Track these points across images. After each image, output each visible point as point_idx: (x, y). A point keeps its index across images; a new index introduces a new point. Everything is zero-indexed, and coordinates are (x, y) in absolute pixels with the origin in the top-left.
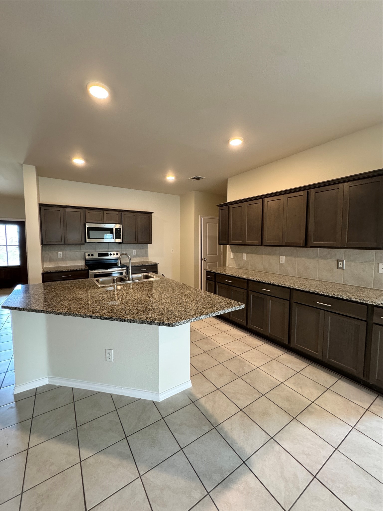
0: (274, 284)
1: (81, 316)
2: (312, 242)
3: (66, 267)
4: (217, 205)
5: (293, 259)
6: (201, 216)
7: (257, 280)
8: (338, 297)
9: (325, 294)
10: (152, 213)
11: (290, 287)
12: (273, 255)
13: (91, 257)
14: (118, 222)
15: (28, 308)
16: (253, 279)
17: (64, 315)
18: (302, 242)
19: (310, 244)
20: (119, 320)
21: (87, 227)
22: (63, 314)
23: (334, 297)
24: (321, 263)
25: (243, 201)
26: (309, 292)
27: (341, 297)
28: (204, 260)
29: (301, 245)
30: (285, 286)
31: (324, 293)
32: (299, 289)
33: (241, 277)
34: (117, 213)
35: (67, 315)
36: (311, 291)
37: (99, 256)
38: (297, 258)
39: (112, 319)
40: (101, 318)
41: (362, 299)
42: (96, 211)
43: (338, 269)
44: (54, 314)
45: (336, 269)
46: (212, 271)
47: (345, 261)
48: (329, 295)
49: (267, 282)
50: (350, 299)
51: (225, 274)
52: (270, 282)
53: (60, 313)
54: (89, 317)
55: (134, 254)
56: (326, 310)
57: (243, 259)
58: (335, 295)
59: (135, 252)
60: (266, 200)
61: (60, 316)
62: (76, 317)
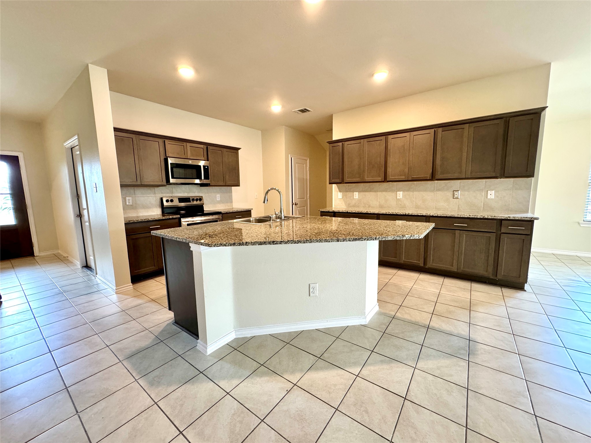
0: (409, 214)
1: (326, 241)
2: (438, 175)
3: (138, 217)
4: (327, 142)
5: (411, 193)
6: (291, 155)
7: (390, 213)
8: (473, 217)
9: (462, 216)
10: (239, 149)
11: (427, 215)
12: (389, 191)
13: (170, 204)
14: (203, 159)
15: (252, 242)
16: (385, 213)
17: (305, 243)
18: (429, 176)
19: (437, 177)
20: (370, 239)
21: (171, 163)
22: (303, 242)
23: (470, 217)
24: (439, 194)
25: (361, 137)
26: (446, 217)
27: (476, 217)
28: (295, 205)
29: (428, 179)
30: (422, 215)
31: (460, 215)
32: (436, 215)
33: (370, 213)
34: (202, 146)
35: (307, 242)
36: (448, 216)
37: (180, 202)
38: (415, 193)
39: (362, 239)
40: (350, 240)
41: (493, 216)
42: (178, 143)
43: (453, 198)
44: (291, 243)
45: (452, 199)
46: (330, 211)
47: (460, 192)
48: (465, 217)
49: (402, 214)
50: (483, 217)
51: (348, 212)
52: (405, 213)
53: (300, 242)
54: (336, 241)
55: (217, 200)
56: (462, 229)
57: (355, 198)
58: (470, 216)
59: (218, 197)
60: (390, 137)
61: (300, 244)
62: (320, 243)
